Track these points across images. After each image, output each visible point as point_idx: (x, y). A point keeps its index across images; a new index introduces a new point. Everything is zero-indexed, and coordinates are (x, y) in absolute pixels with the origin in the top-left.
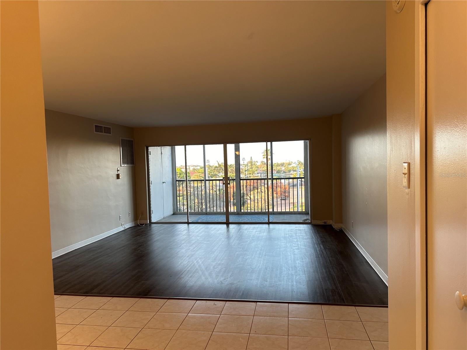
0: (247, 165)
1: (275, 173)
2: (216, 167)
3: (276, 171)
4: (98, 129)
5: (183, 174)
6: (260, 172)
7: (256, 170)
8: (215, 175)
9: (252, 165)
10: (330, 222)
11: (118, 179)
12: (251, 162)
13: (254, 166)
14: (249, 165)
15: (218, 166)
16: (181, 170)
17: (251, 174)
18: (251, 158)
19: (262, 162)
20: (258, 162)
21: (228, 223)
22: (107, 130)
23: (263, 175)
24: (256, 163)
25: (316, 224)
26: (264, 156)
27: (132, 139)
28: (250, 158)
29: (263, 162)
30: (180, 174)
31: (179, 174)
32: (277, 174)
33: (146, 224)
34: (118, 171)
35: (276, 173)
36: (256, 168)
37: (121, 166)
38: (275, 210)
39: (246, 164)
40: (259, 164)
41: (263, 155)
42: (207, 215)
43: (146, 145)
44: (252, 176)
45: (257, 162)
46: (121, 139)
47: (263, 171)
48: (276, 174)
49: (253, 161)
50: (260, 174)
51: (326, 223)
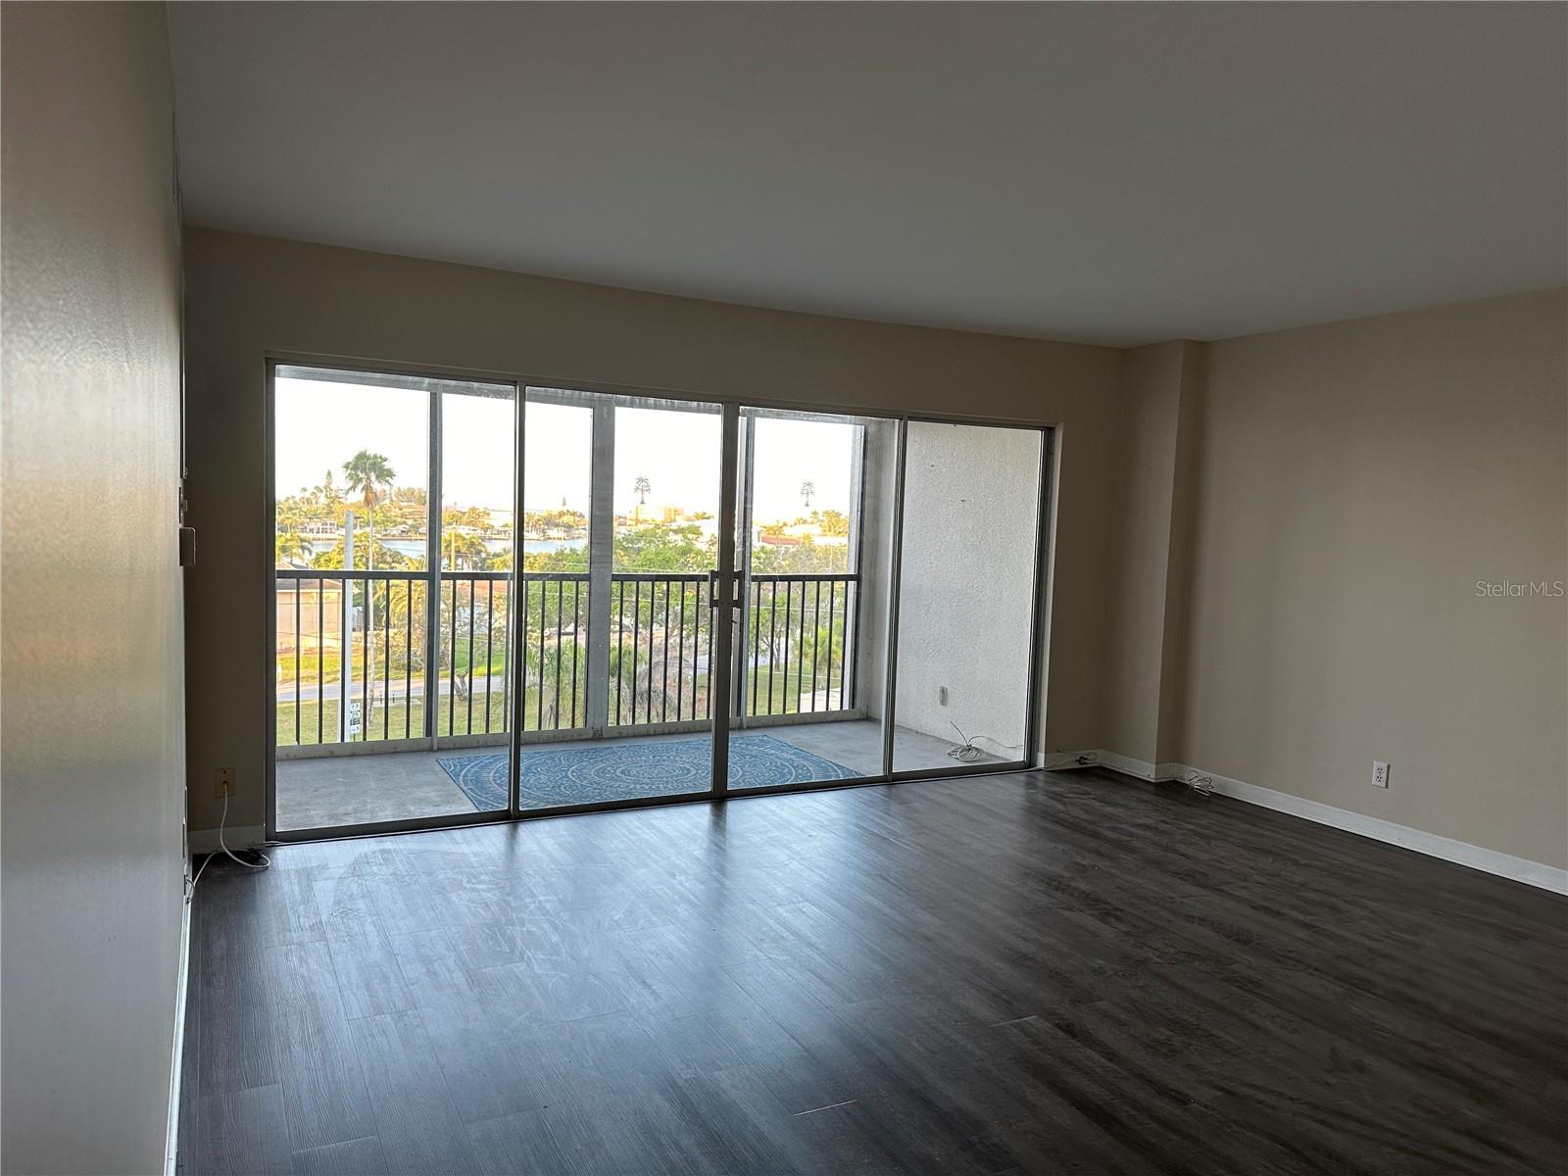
10: (1095, 757)
21: (719, 797)
25: (1057, 768)
51: (1085, 763)
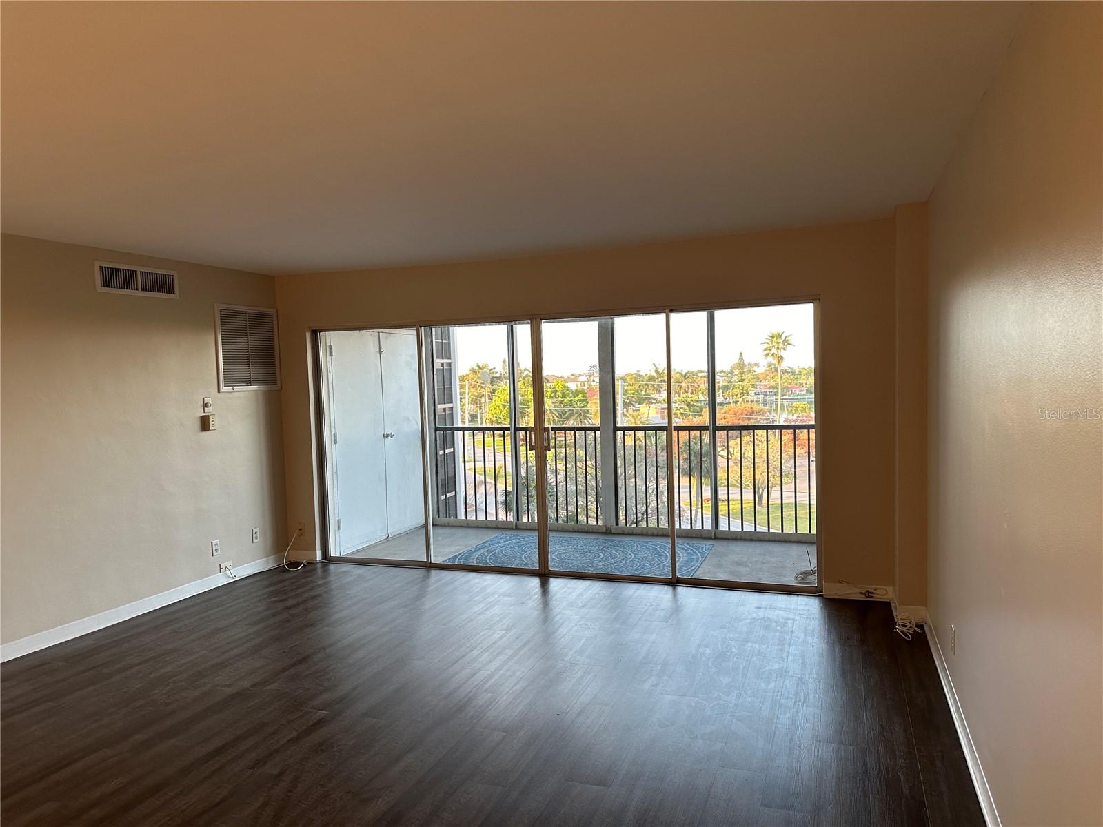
0: (732, 372)
1: (802, 393)
2: (652, 379)
3: (805, 389)
4: (112, 277)
5: (571, 395)
6: (763, 391)
7: (753, 386)
8: (646, 398)
9: (742, 373)
10: (884, 593)
11: (204, 432)
12: (741, 366)
13: (748, 377)
14: (736, 372)
15: (655, 375)
16: (566, 384)
17: (739, 396)
18: (741, 355)
19: (770, 366)
20: (758, 367)
21: (544, 575)
22: (161, 283)
23: (771, 398)
24: (755, 368)
25: (836, 597)
26: (768, 352)
27: (270, 310)
28: (738, 357)
29: (773, 366)
30: (564, 396)
31: (560, 395)
32: (806, 397)
33: (311, 564)
34: (205, 405)
35: (804, 392)
36: (752, 379)
37: (219, 392)
38: (723, 526)
39: (729, 371)
40: (760, 370)
41: (765, 350)
42: (519, 533)
43: (310, 328)
44: (741, 400)
45: (756, 365)
46: (221, 311)
47: (769, 388)
48: (804, 395)
49: (746, 362)
50: (763, 396)
51: (872, 597)
